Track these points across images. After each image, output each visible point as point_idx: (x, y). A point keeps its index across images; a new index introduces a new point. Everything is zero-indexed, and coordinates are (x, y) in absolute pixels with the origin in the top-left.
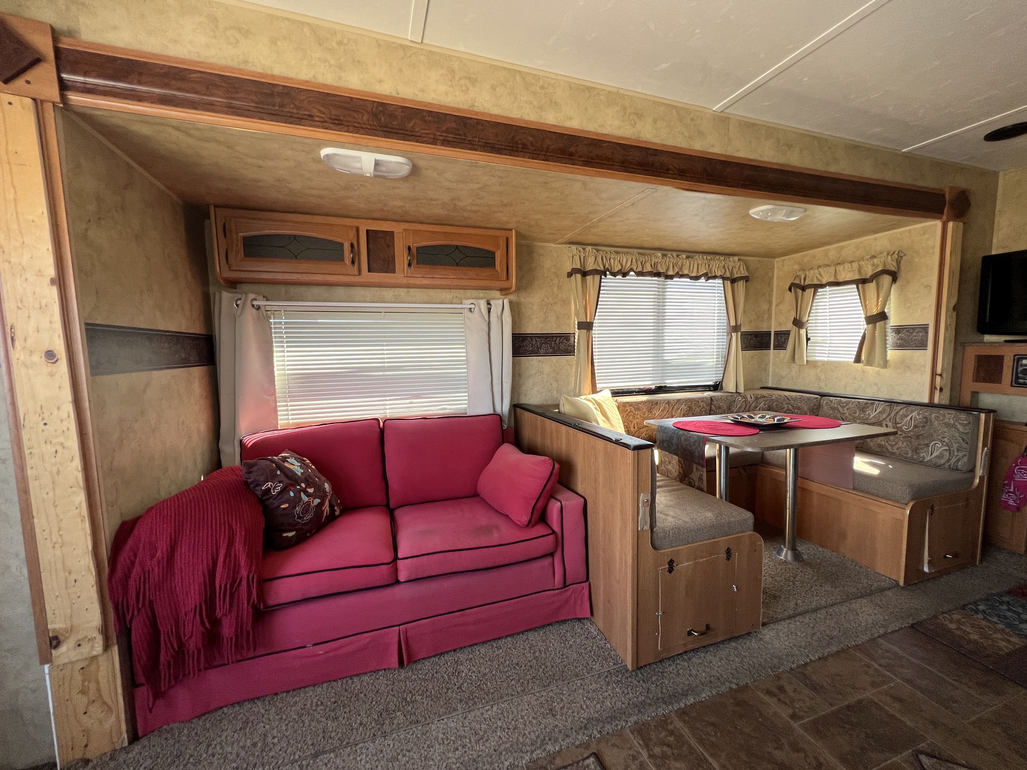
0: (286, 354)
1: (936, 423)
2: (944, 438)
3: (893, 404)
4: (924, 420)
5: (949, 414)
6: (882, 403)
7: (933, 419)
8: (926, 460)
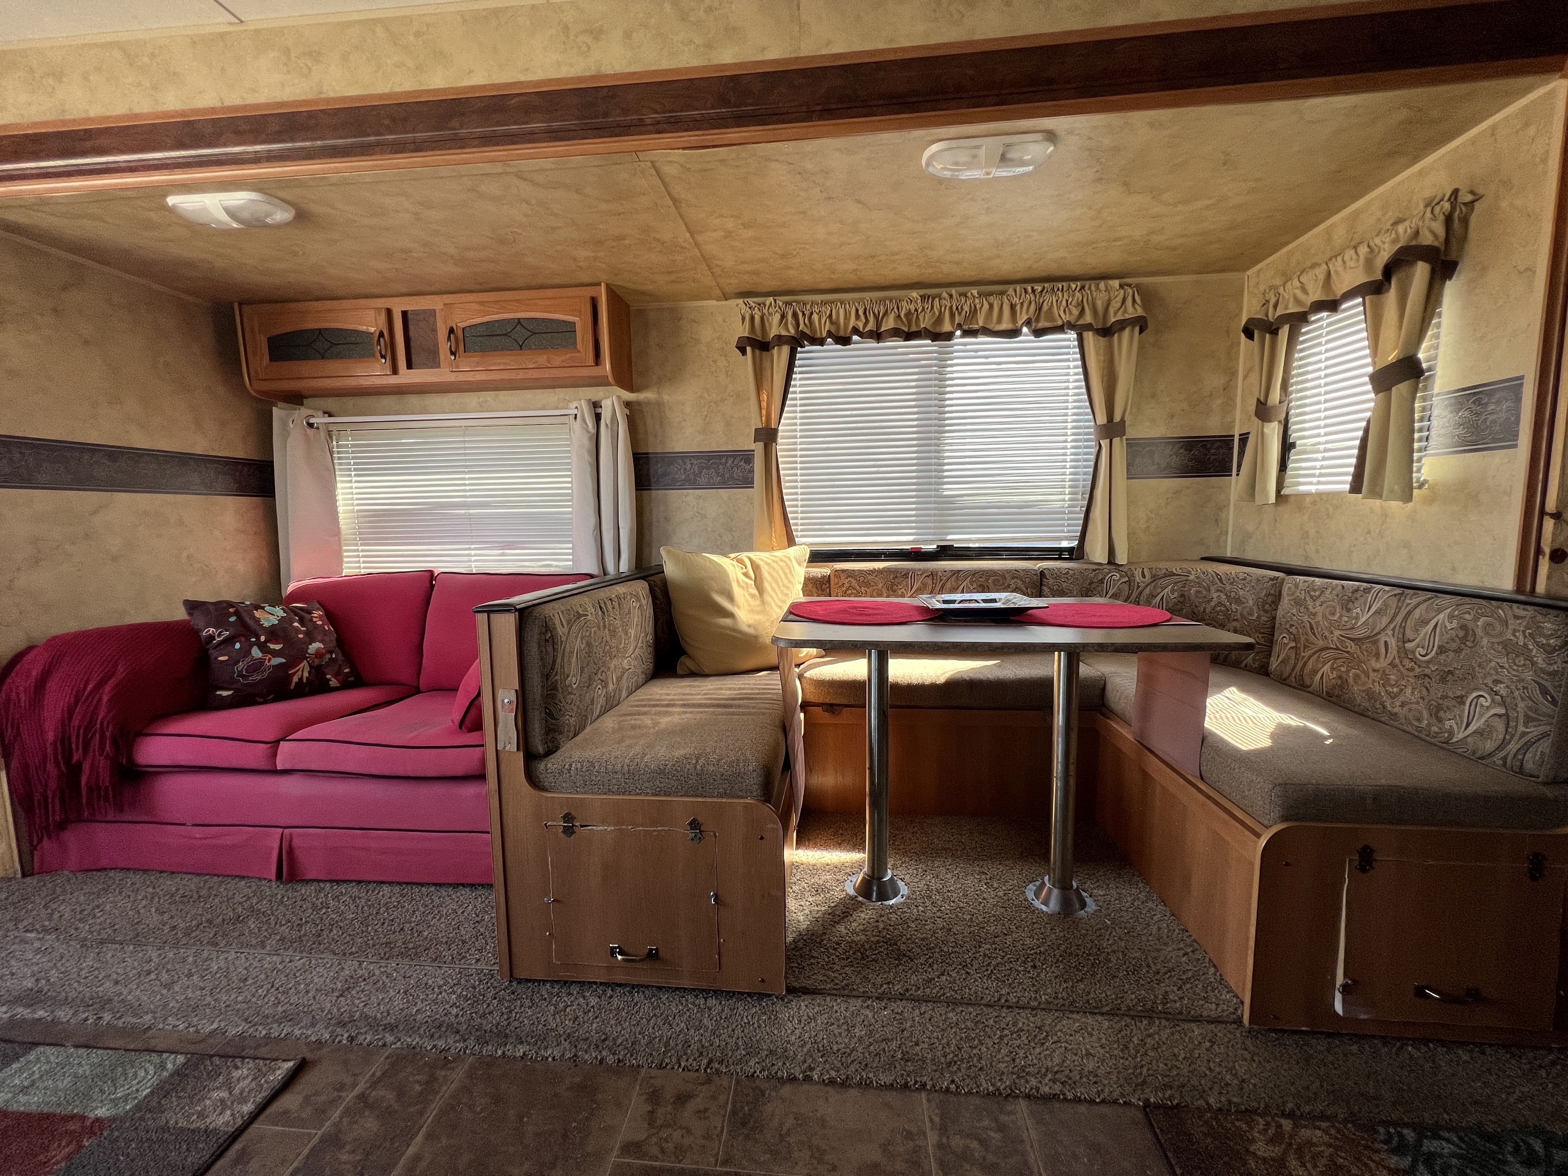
0: (355, 485)
1: (1485, 641)
2: (1497, 682)
3: (1407, 591)
4: (1461, 634)
5: (1516, 617)
6: (1387, 588)
7: (1479, 632)
8: (1454, 740)
